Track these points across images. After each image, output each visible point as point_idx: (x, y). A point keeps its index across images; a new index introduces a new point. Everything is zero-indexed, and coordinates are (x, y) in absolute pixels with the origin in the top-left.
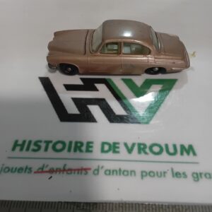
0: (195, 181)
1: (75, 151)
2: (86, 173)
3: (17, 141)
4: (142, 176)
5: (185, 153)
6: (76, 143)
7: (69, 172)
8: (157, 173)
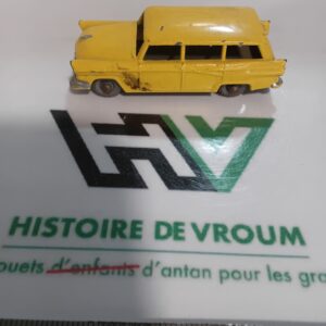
0: (304, 286)
1: (113, 236)
2: (132, 274)
3: (17, 219)
4: (221, 279)
5: (288, 241)
6: (115, 222)
7: (105, 271)
8: (245, 272)
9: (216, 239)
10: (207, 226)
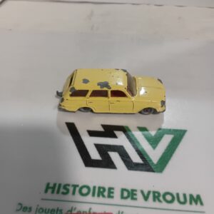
1: (98, 196)
3: (48, 184)
5: (193, 203)
6: (99, 188)
9: (154, 200)
10: (149, 192)
